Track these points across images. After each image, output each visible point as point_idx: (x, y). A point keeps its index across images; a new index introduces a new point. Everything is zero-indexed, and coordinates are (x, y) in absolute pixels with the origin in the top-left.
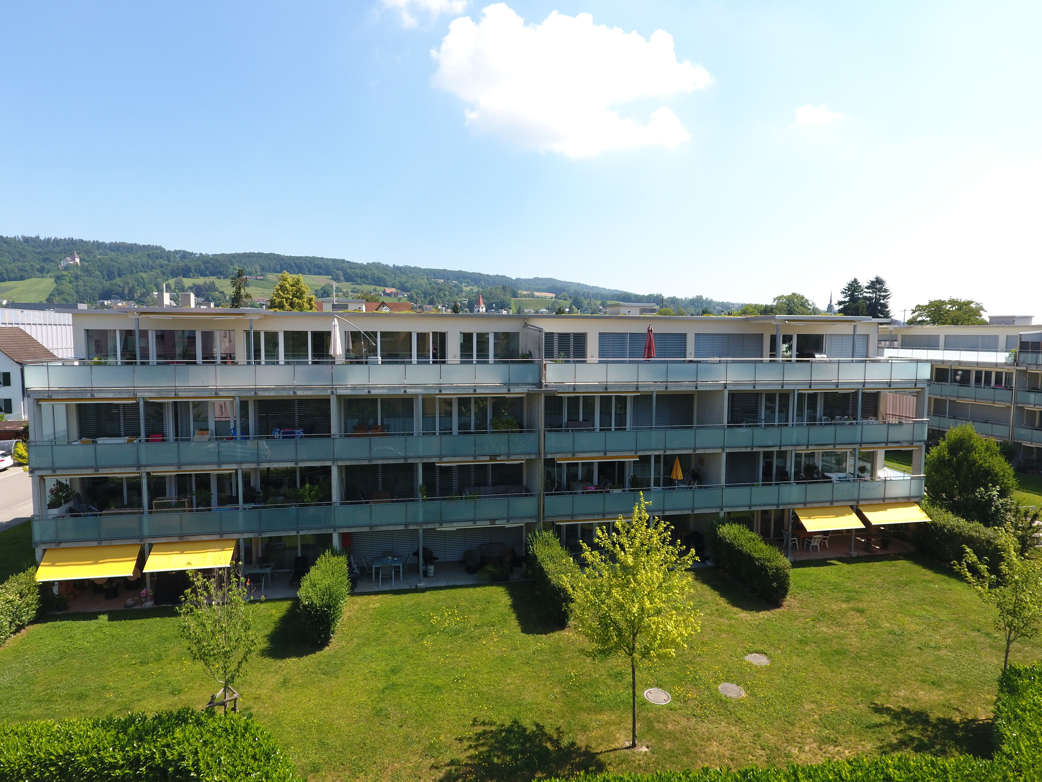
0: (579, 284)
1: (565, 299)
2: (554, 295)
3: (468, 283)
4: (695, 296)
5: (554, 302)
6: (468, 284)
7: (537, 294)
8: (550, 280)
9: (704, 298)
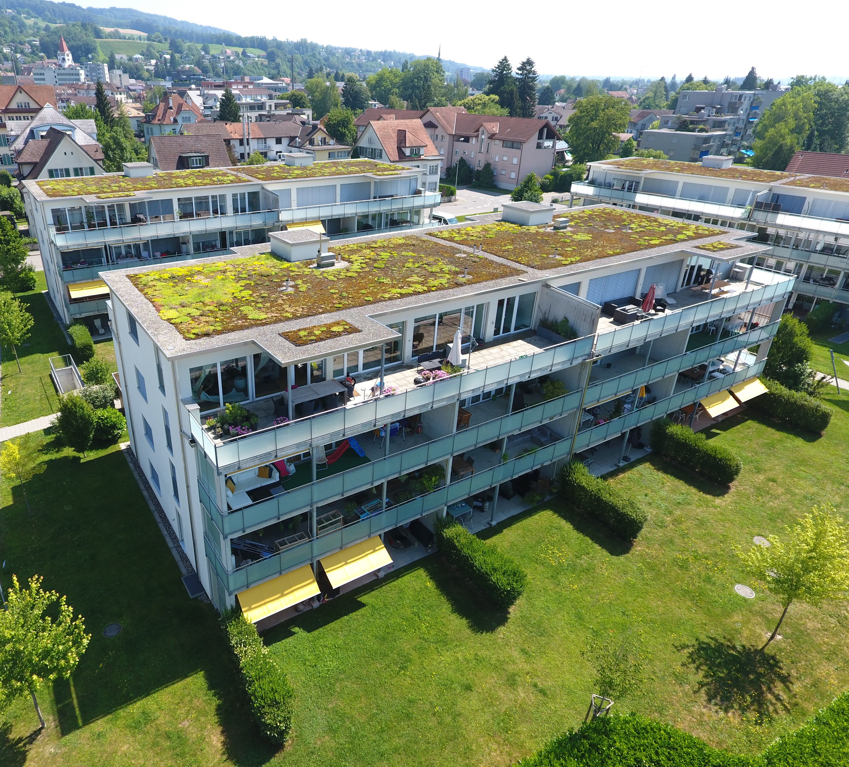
0: (165, 18)
1: (160, 42)
2: (144, 35)
3: (28, 14)
4: (299, 40)
5: (149, 46)
6: (29, 16)
7: (121, 31)
8: (130, 11)
9: (309, 41)
